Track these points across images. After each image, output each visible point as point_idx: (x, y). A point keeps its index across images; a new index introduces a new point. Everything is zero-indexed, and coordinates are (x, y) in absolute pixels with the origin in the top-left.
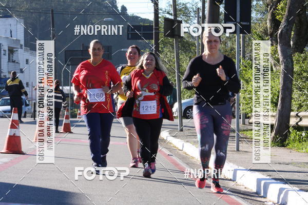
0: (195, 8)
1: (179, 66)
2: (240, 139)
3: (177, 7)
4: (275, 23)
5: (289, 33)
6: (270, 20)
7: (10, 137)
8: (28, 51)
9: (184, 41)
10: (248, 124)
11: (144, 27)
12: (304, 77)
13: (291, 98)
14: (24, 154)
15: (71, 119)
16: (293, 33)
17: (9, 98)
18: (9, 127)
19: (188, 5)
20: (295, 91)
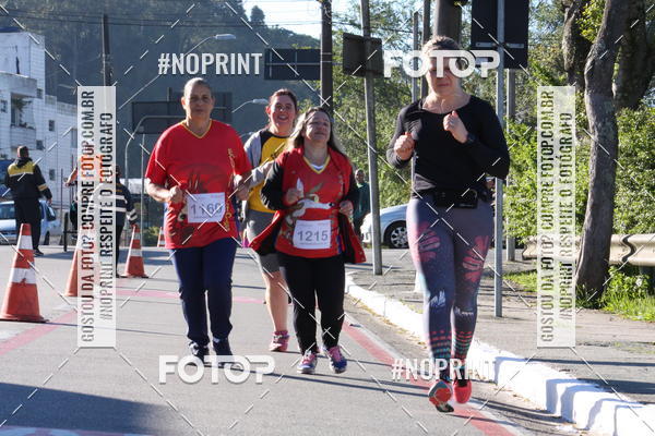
0: (409, 14)
1: (375, 136)
2: (504, 292)
3: (371, 10)
4: (580, 45)
5: (609, 66)
6: (569, 39)
7: (15, 286)
8: (53, 103)
9: (385, 84)
10: (521, 260)
11: (301, 52)
12: (640, 161)
13: (613, 206)
14: (44, 322)
15: (144, 249)
16: (616, 67)
17: (13, 202)
18: (14, 263)
19: (395, 7)
20: (621, 189)
